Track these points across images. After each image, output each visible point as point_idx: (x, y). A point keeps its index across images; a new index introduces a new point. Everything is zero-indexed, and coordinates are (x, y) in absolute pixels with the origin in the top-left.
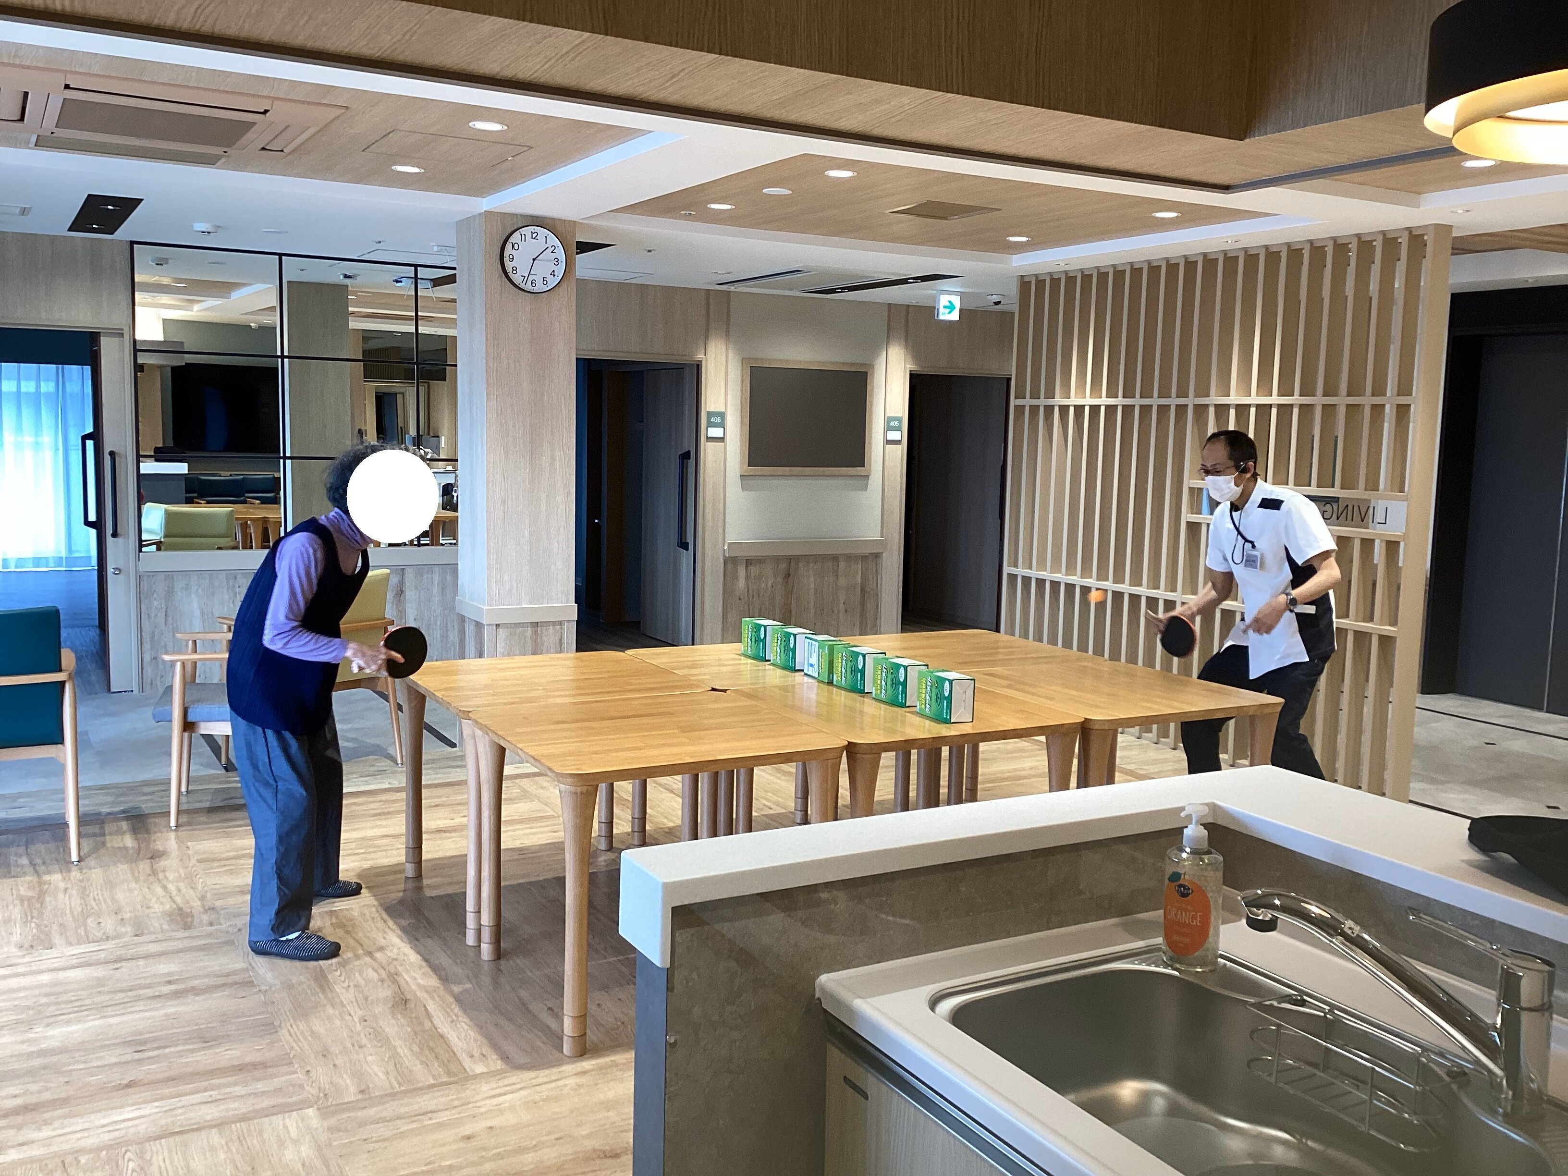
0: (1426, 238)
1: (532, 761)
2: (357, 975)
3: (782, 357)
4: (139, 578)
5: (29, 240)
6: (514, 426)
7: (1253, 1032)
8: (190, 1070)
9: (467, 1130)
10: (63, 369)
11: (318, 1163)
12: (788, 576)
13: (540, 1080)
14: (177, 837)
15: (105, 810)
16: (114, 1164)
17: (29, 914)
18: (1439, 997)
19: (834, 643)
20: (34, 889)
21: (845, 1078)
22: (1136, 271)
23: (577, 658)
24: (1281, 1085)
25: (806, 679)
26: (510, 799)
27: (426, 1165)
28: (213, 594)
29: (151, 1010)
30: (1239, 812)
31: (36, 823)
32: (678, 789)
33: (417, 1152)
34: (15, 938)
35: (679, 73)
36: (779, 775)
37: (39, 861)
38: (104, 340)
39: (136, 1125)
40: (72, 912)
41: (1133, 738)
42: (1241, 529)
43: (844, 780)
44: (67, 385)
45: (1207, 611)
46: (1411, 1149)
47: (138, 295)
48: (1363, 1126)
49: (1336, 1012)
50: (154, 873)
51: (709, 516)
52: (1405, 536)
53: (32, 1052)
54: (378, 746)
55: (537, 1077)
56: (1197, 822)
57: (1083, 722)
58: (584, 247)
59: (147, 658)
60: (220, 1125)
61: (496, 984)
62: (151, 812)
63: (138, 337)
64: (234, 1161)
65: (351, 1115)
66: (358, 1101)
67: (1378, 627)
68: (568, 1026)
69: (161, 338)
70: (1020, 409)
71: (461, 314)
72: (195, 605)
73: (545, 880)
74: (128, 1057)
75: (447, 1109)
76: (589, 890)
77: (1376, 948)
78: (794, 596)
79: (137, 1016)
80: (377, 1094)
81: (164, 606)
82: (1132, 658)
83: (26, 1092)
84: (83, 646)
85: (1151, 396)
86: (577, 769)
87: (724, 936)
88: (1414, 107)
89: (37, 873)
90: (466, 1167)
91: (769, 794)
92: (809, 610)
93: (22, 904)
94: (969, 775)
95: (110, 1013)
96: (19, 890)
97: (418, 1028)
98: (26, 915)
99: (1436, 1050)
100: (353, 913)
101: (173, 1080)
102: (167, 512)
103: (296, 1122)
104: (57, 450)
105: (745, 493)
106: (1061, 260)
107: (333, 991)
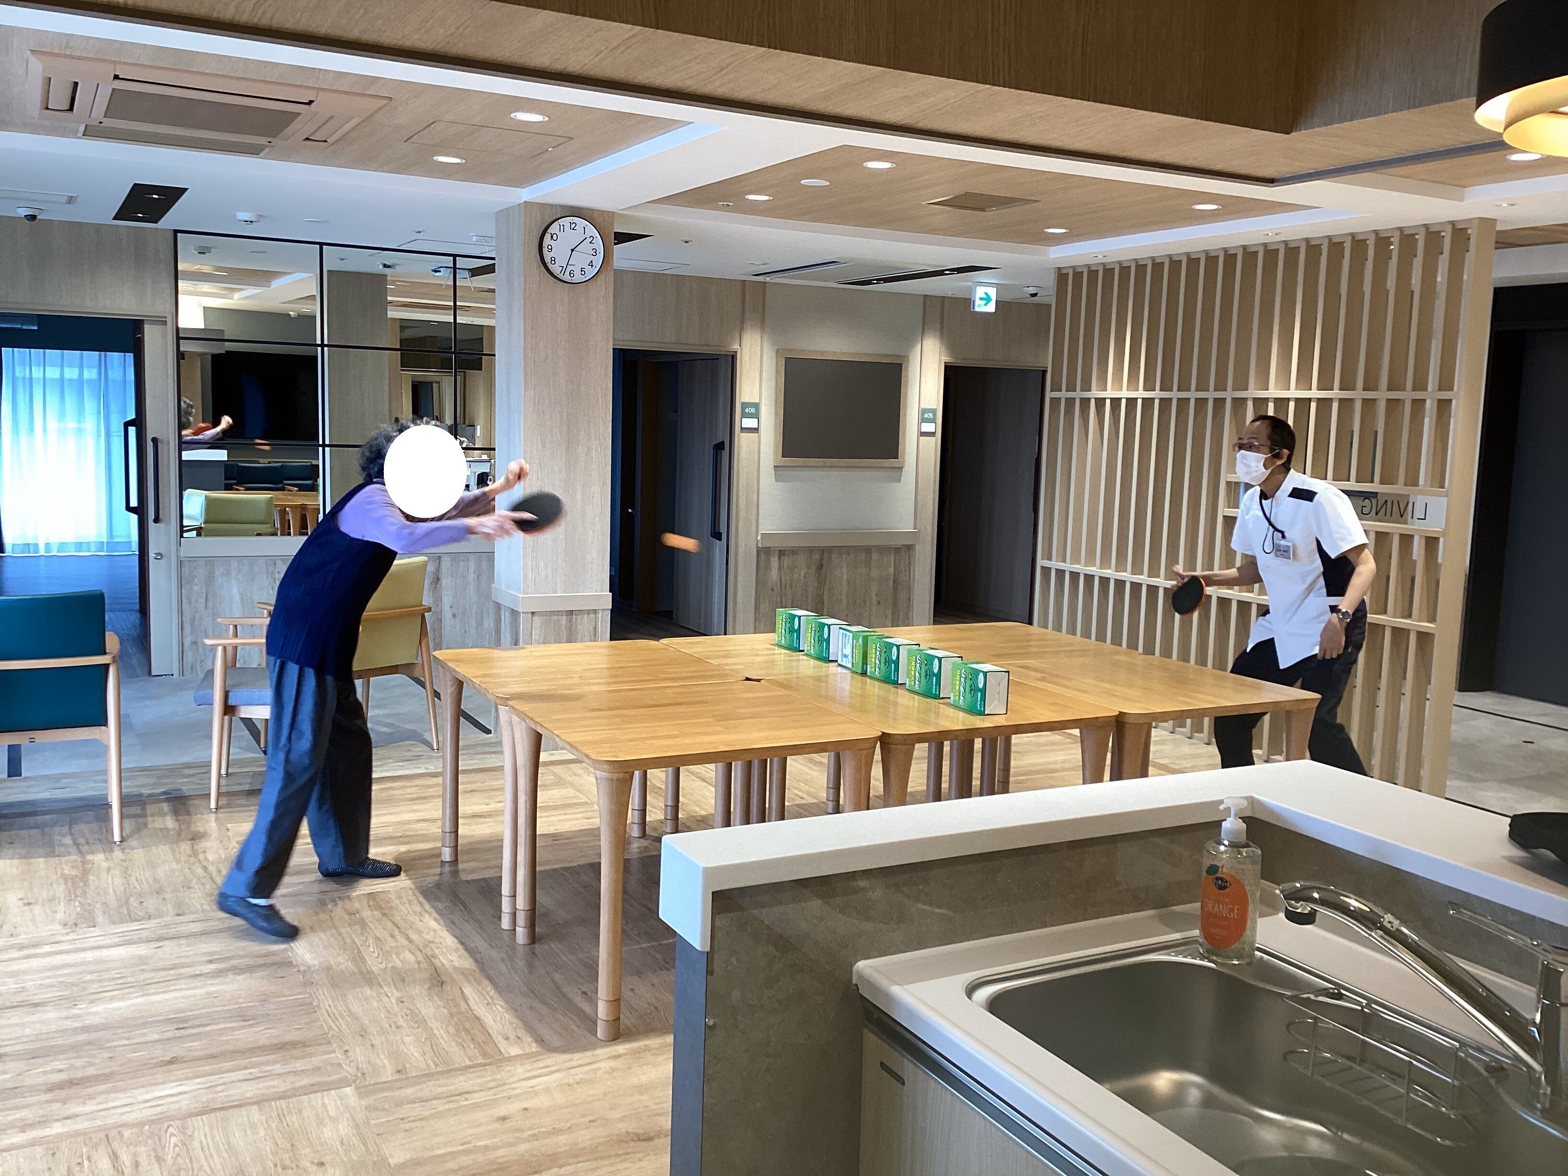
0: (1469, 231)
1: (568, 746)
2: (394, 956)
3: (817, 348)
4: (181, 563)
5: (75, 228)
6: (551, 416)
7: (1289, 1025)
8: (231, 1047)
9: (501, 1111)
10: (105, 356)
11: (355, 1141)
12: (820, 567)
13: (574, 1063)
14: (217, 819)
15: (146, 791)
16: (157, 1138)
17: (72, 892)
18: (1477, 992)
19: (868, 634)
20: (77, 867)
21: (882, 1064)
22: (1175, 264)
23: (611, 647)
24: (1317, 1077)
25: (840, 669)
26: (545, 786)
27: (462, 1145)
28: (253, 580)
29: (193, 988)
30: (1277, 806)
31: (79, 803)
32: (710, 778)
33: (453, 1133)
34: (60, 916)
35: (727, 66)
36: (810, 765)
37: (82, 841)
38: (147, 328)
39: (178, 1101)
40: (115, 892)
41: (1167, 733)
42: (1272, 520)
43: (877, 771)
44: (110, 372)
46: (1448, 1143)
47: (181, 284)
48: (1399, 1120)
49: (1373, 1006)
50: (195, 854)
51: (742, 506)
52: (1443, 533)
53: (76, 1028)
54: (415, 731)
55: (571, 1060)
56: (1236, 815)
57: (1117, 716)
58: (622, 238)
59: (187, 642)
60: (260, 1102)
61: (530, 966)
62: (191, 794)
63: (181, 325)
64: (274, 1138)
65: (388, 1094)
66: (396, 1081)
67: (1417, 623)
68: (602, 1010)
69: (202, 326)
70: (1055, 401)
71: (499, 304)
72: (235, 591)
73: (579, 865)
74: (169, 1035)
75: (482, 1091)
76: (624, 876)
77: (1415, 942)
78: (827, 586)
79: (178, 994)
80: (414, 1074)
81: (204, 591)
82: (1166, 652)
83: (71, 1067)
84: (123, 629)
85: (1188, 389)
86: (613, 756)
87: (762, 922)
88: (1465, 100)
89: (80, 852)
90: (502, 1147)
91: (801, 784)
92: (841, 600)
93: (66, 883)
94: (1001, 768)
95: (153, 991)
96: (63, 869)
97: (454, 1010)
98: (70, 893)
99: (1475, 1045)
100: (390, 896)
101: (214, 1057)
102: (207, 498)
103: (335, 1101)
104: (99, 435)
105: (779, 485)
106: (1098, 252)
107: (370, 972)
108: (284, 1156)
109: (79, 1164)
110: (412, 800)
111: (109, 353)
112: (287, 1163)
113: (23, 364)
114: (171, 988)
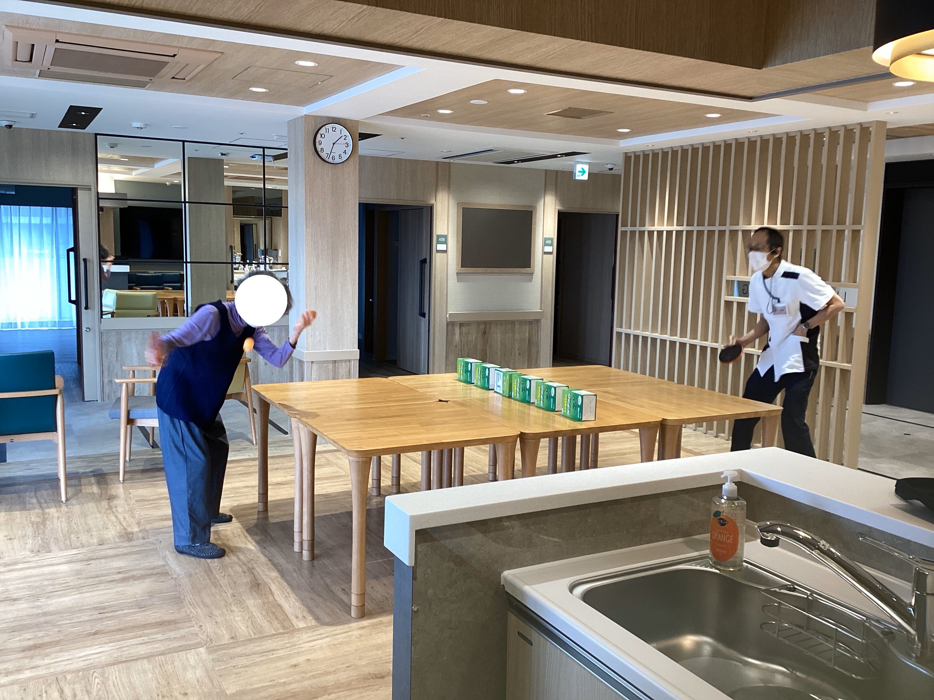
0: (871, 129)
1: (332, 442)
2: (230, 569)
3: (481, 202)
4: (101, 334)
5: (36, 133)
6: (322, 243)
7: (763, 607)
8: (132, 624)
9: (294, 661)
10: (56, 210)
11: (206, 680)
12: (485, 333)
13: (338, 632)
14: (123, 487)
15: (81, 471)
16: (87, 680)
17: (37, 532)
18: (877, 587)
19: (512, 373)
20: (40, 517)
21: (519, 633)
22: (695, 150)
23: (359, 382)
24: (781, 639)
25: (495, 394)
26: (320, 465)
27: (270, 682)
29: (108, 589)
30: (756, 475)
31: (41, 478)
32: (419, 460)
33: (264, 674)
34: (29, 546)
35: (420, 30)
36: (479, 452)
37: (43, 501)
38: (80, 192)
39: (100, 657)
40: (62, 531)
41: (691, 431)
43: (518, 455)
44: (59, 219)
46: (859, 678)
47: (99, 166)
48: (830, 664)
49: (814, 595)
50: (110, 508)
51: (438, 296)
52: (856, 310)
53: (39, 614)
54: (242, 433)
55: (336, 630)
56: (731, 481)
57: (662, 421)
58: (364, 136)
59: (106, 381)
60: (149, 657)
61: (311, 574)
62: (108, 472)
63: (100, 191)
64: (157, 679)
65: (225, 651)
66: (231, 643)
67: (840, 364)
68: (354, 600)
69: (113, 191)
70: (624, 233)
71: (290, 177)
72: (134, 351)
73: (341, 513)
74: (94, 617)
75: (282, 649)
76: (366, 519)
77: (839, 557)
78: (489, 345)
79: (100, 592)
80: (241, 640)
81: (115, 350)
82: (691, 383)
83: (35, 637)
84: (68, 374)
85: (703, 225)
86: (359, 448)
87: (447, 547)
88: (866, 48)
89: (42, 507)
90: (294, 683)
91: (473, 463)
92: (497, 353)
93: (33, 526)
94: (593, 452)
95: (84, 591)
96: (31, 518)
97: (266, 601)
98: (35, 532)
99: (875, 618)
100: (227, 532)
101: (122, 630)
102: (118, 296)
103: (194, 656)
104: (53, 257)
105: (459, 284)
106: (649, 143)
107: (215, 578)
108: (163, 690)
109: (40, 695)
110: (240, 474)
111: (58, 208)
112: (165, 693)
113: (6, 215)
114: (96, 589)
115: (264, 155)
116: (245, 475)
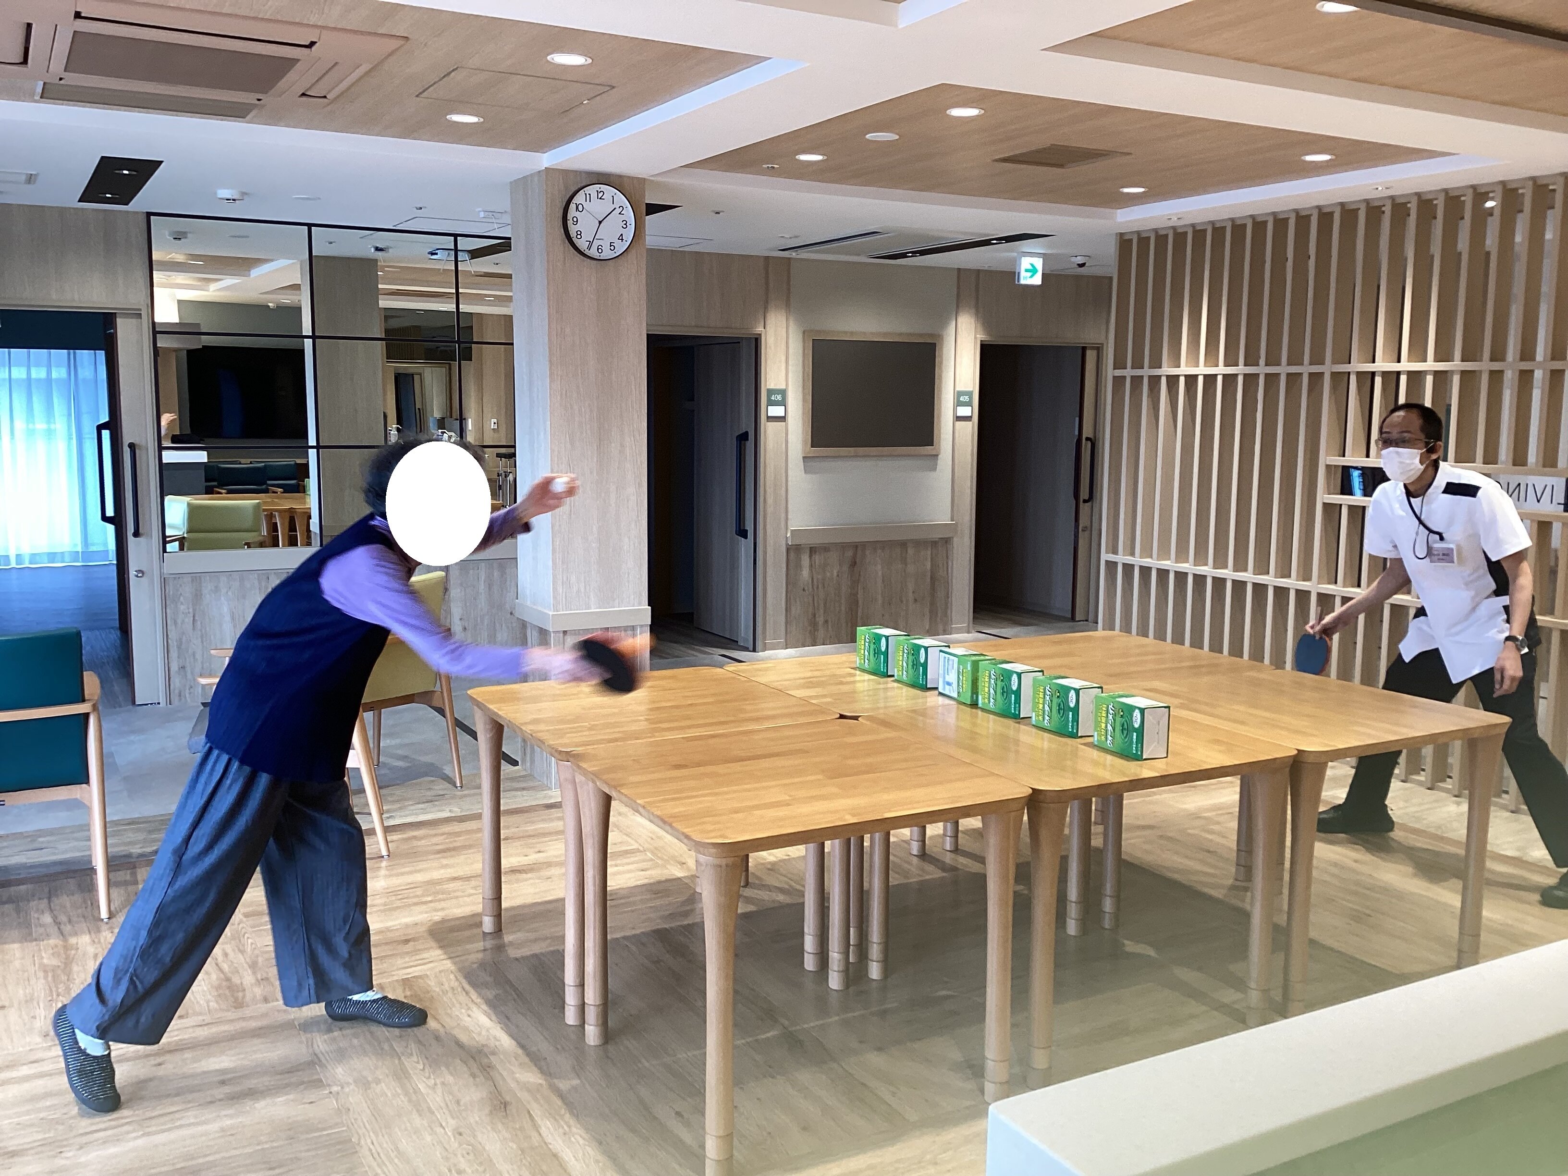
2: (444, 1067)
3: (847, 329)
4: (164, 581)
5: (36, 213)
6: (580, 410)
10: (75, 354)
12: (854, 564)
17: (54, 989)
19: (976, 658)
20: (59, 955)
25: (941, 699)
28: (244, 597)
31: (59, 869)
37: (64, 918)
38: (119, 321)
42: (1422, 518)
44: (79, 370)
45: (1372, 608)
47: (156, 275)
51: (770, 501)
54: (432, 764)
57: (1295, 756)
58: (653, 209)
59: (174, 667)
61: (606, 1074)
63: (157, 319)
68: (712, 1148)
69: (177, 321)
70: (1118, 381)
71: (516, 291)
72: (225, 609)
78: (861, 584)
81: (191, 610)
84: (103, 651)
85: (1278, 364)
86: (716, 837)
89: (62, 934)
92: (876, 598)
95: (154, 1129)
96: (42, 958)
97: (526, 1144)
98: (51, 990)
102: (189, 505)
104: (71, 438)
105: (809, 476)
106: (1173, 214)
107: (416, 1091)
110: (439, 852)
111: (78, 351)
114: (178, 1124)
115: (456, 250)
116: (449, 854)
